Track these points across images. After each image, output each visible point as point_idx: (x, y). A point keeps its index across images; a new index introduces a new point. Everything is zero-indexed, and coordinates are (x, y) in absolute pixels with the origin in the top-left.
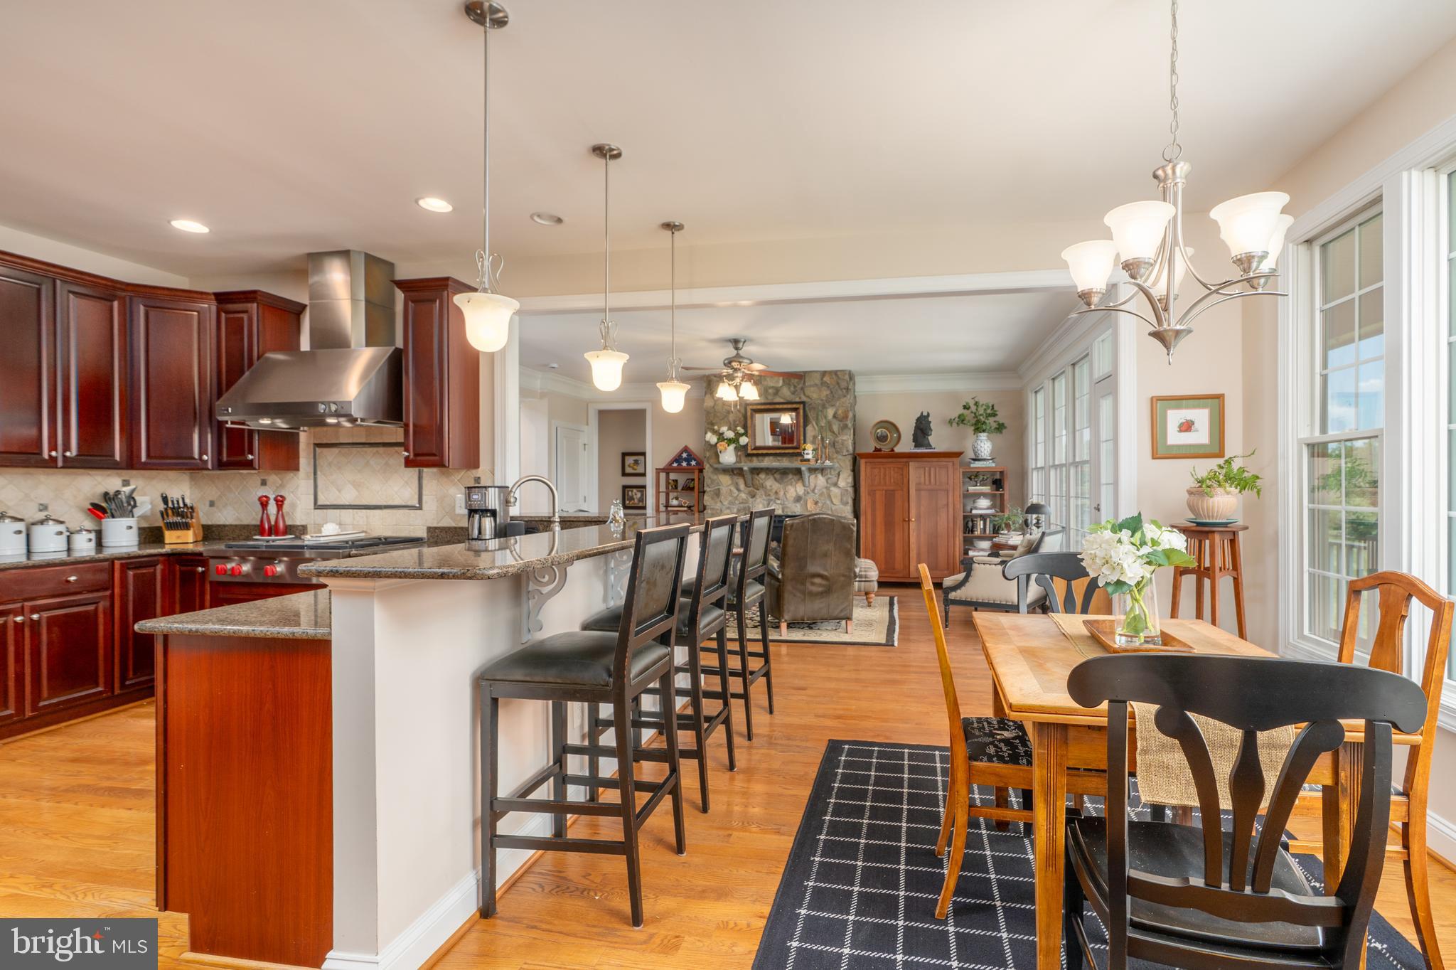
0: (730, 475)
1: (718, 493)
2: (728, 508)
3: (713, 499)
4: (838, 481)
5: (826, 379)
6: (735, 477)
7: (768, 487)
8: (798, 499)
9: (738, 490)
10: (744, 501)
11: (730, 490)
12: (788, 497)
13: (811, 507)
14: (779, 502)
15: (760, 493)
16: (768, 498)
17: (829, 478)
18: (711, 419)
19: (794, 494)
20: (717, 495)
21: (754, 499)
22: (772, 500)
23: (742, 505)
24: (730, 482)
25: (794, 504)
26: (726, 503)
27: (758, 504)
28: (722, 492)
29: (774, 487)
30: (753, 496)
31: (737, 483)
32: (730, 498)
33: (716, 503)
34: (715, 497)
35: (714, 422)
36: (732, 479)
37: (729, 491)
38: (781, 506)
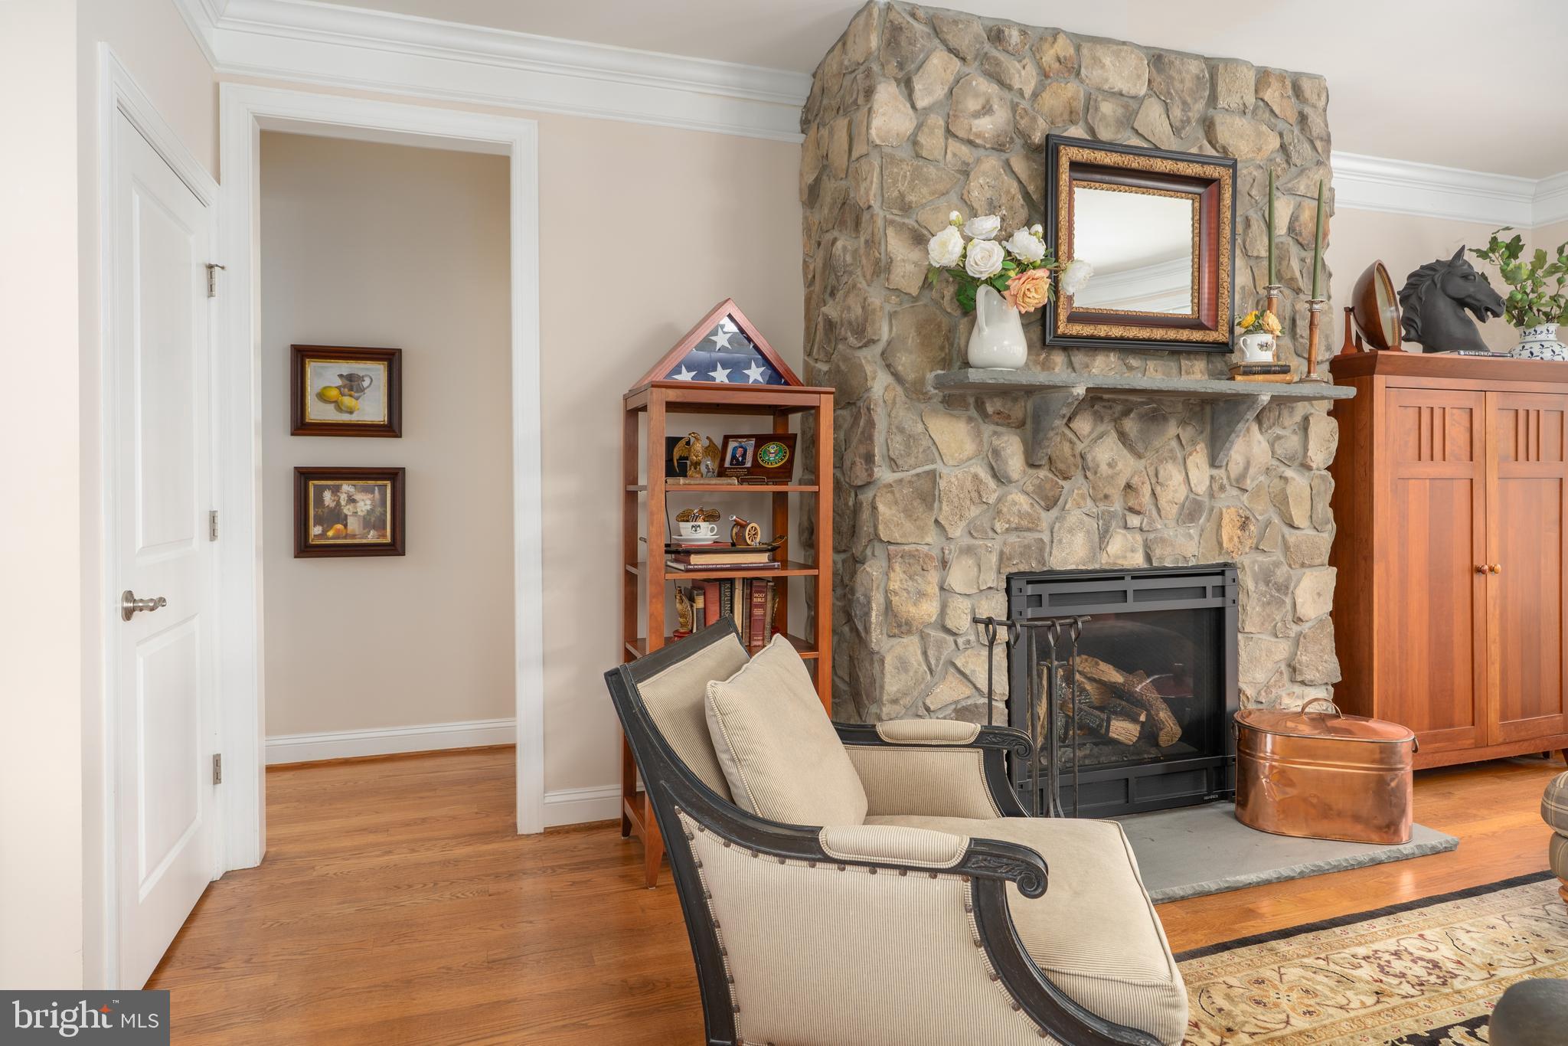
0: (970, 419)
1: (927, 491)
2: (969, 551)
3: (908, 513)
4: (1306, 449)
5: (1271, 95)
6: (988, 429)
7: (1104, 468)
8: (1191, 511)
9: (999, 477)
10: (1025, 523)
11: (976, 477)
12: (1162, 502)
13: (1231, 539)
14: (1134, 521)
15: (1075, 489)
16: (1102, 507)
17: (1279, 438)
18: (903, 187)
19: (1182, 494)
20: (923, 499)
21: (1054, 512)
22: (1112, 515)
23: (1013, 538)
24: (969, 447)
25: (1181, 530)
26: (957, 531)
27: (1071, 531)
28: (942, 484)
29: (1120, 466)
30: (1051, 502)
31: (996, 453)
32: (974, 511)
33: (922, 529)
34: (919, 508)
35: (912, 198)
36: (978, 434)
37: (969, 485)
38: (1139, 538)
